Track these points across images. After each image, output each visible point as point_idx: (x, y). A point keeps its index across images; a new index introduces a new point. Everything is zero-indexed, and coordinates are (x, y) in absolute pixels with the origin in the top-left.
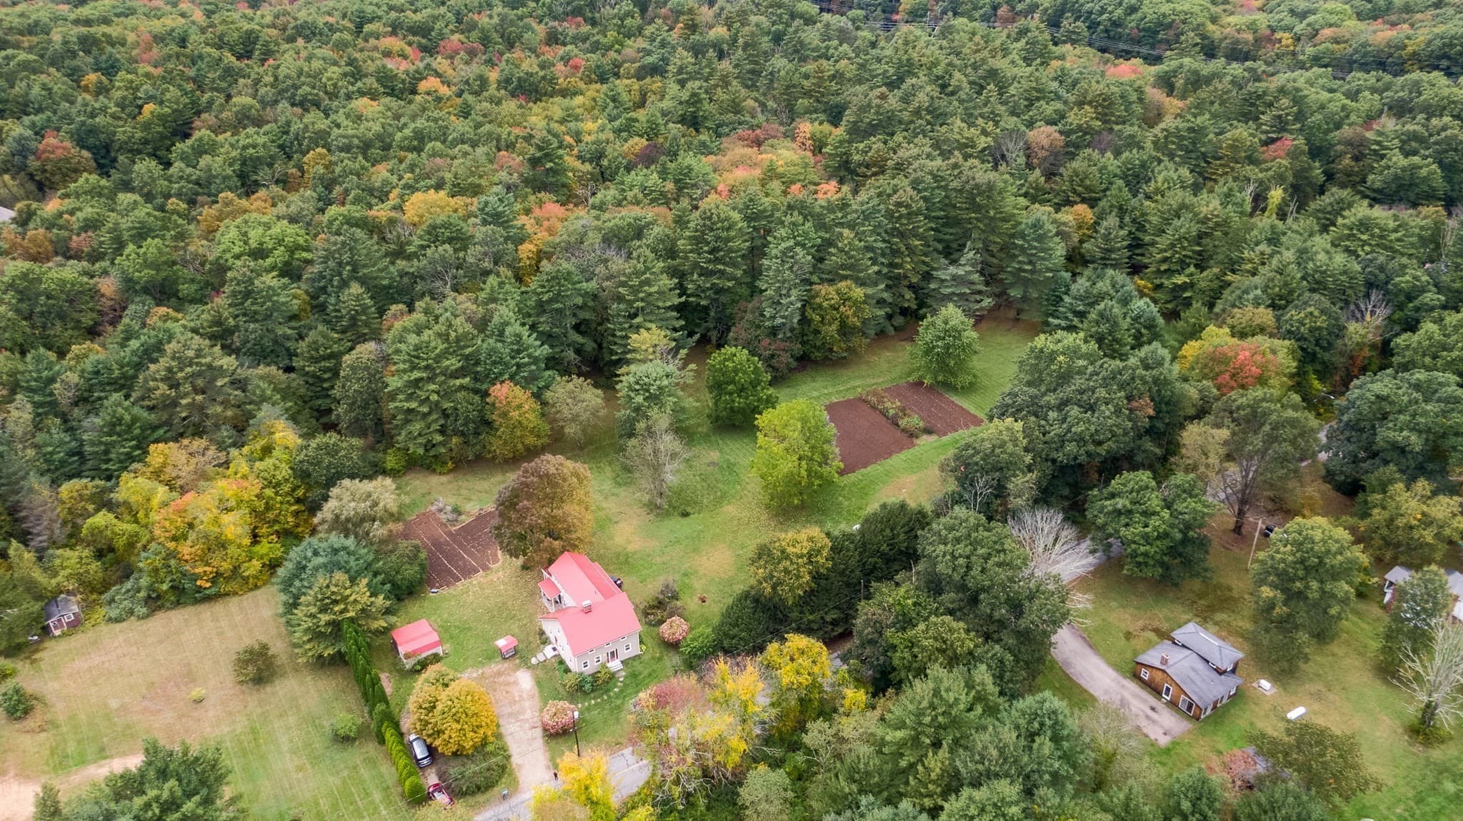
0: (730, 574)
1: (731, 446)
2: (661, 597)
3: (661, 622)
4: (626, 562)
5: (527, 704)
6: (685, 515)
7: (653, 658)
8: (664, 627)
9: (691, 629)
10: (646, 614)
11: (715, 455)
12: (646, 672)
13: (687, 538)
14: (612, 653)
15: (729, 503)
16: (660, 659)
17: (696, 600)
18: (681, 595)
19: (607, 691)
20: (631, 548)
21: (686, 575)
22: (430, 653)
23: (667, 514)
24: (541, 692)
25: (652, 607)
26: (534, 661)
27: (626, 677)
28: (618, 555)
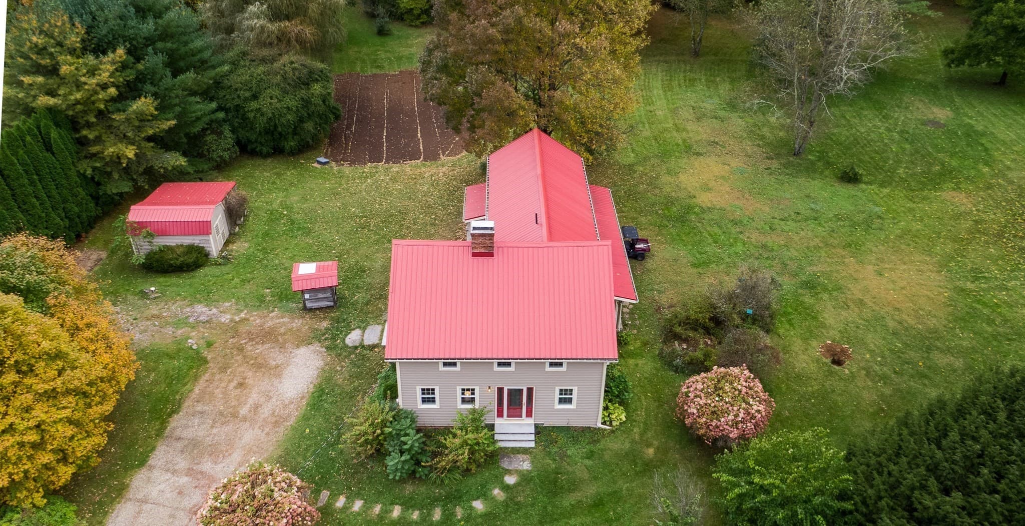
0: (932, 322)
1: (981, 108)
2: (725, 307)
3: (698, 367)
4: (682, 219)
5: (249, 435)
6: (850, 178)
7: (632, 456)
8: (697, 383)
9: (776, 421)
10: (671, 336)
11: (942, 114)
12: (591, 491)
13: (838, 218)
14: (515, 395)
15: (957, 188)
16: (648, 468)
17: (816, 348)
18: (782, 328)
19: (455, 498)
20: (704, 199)
21: (810, 285)
22: (187, 240)
23: (810, 170)
24: (305, 418)
25: (694, 325)
26: (353, 338)
27: (525, 479)
28: (669, 202)
